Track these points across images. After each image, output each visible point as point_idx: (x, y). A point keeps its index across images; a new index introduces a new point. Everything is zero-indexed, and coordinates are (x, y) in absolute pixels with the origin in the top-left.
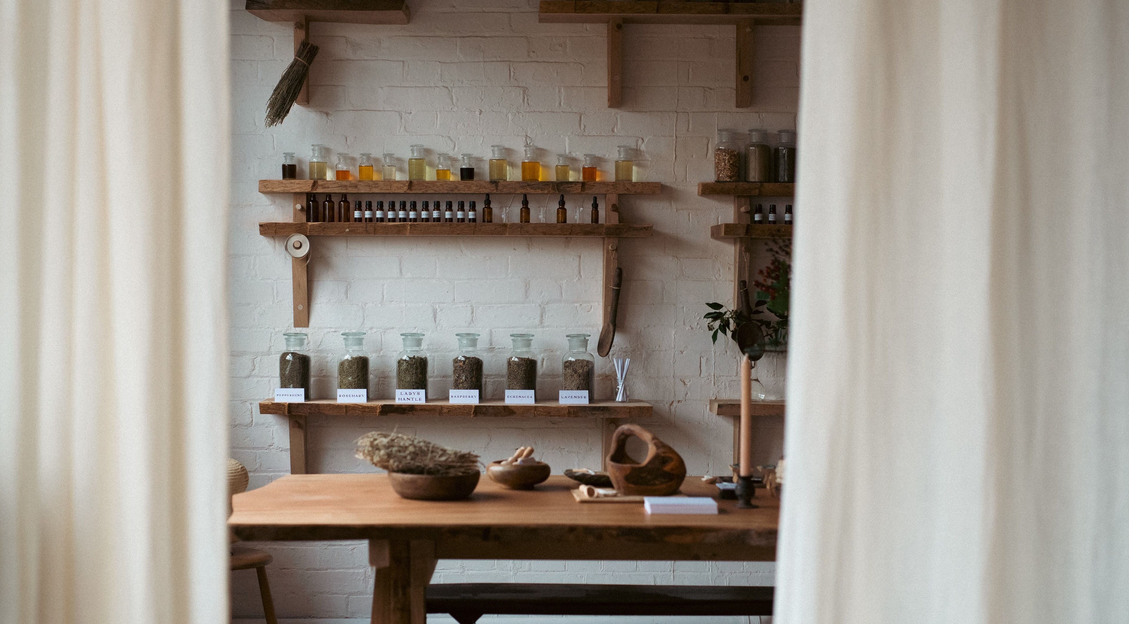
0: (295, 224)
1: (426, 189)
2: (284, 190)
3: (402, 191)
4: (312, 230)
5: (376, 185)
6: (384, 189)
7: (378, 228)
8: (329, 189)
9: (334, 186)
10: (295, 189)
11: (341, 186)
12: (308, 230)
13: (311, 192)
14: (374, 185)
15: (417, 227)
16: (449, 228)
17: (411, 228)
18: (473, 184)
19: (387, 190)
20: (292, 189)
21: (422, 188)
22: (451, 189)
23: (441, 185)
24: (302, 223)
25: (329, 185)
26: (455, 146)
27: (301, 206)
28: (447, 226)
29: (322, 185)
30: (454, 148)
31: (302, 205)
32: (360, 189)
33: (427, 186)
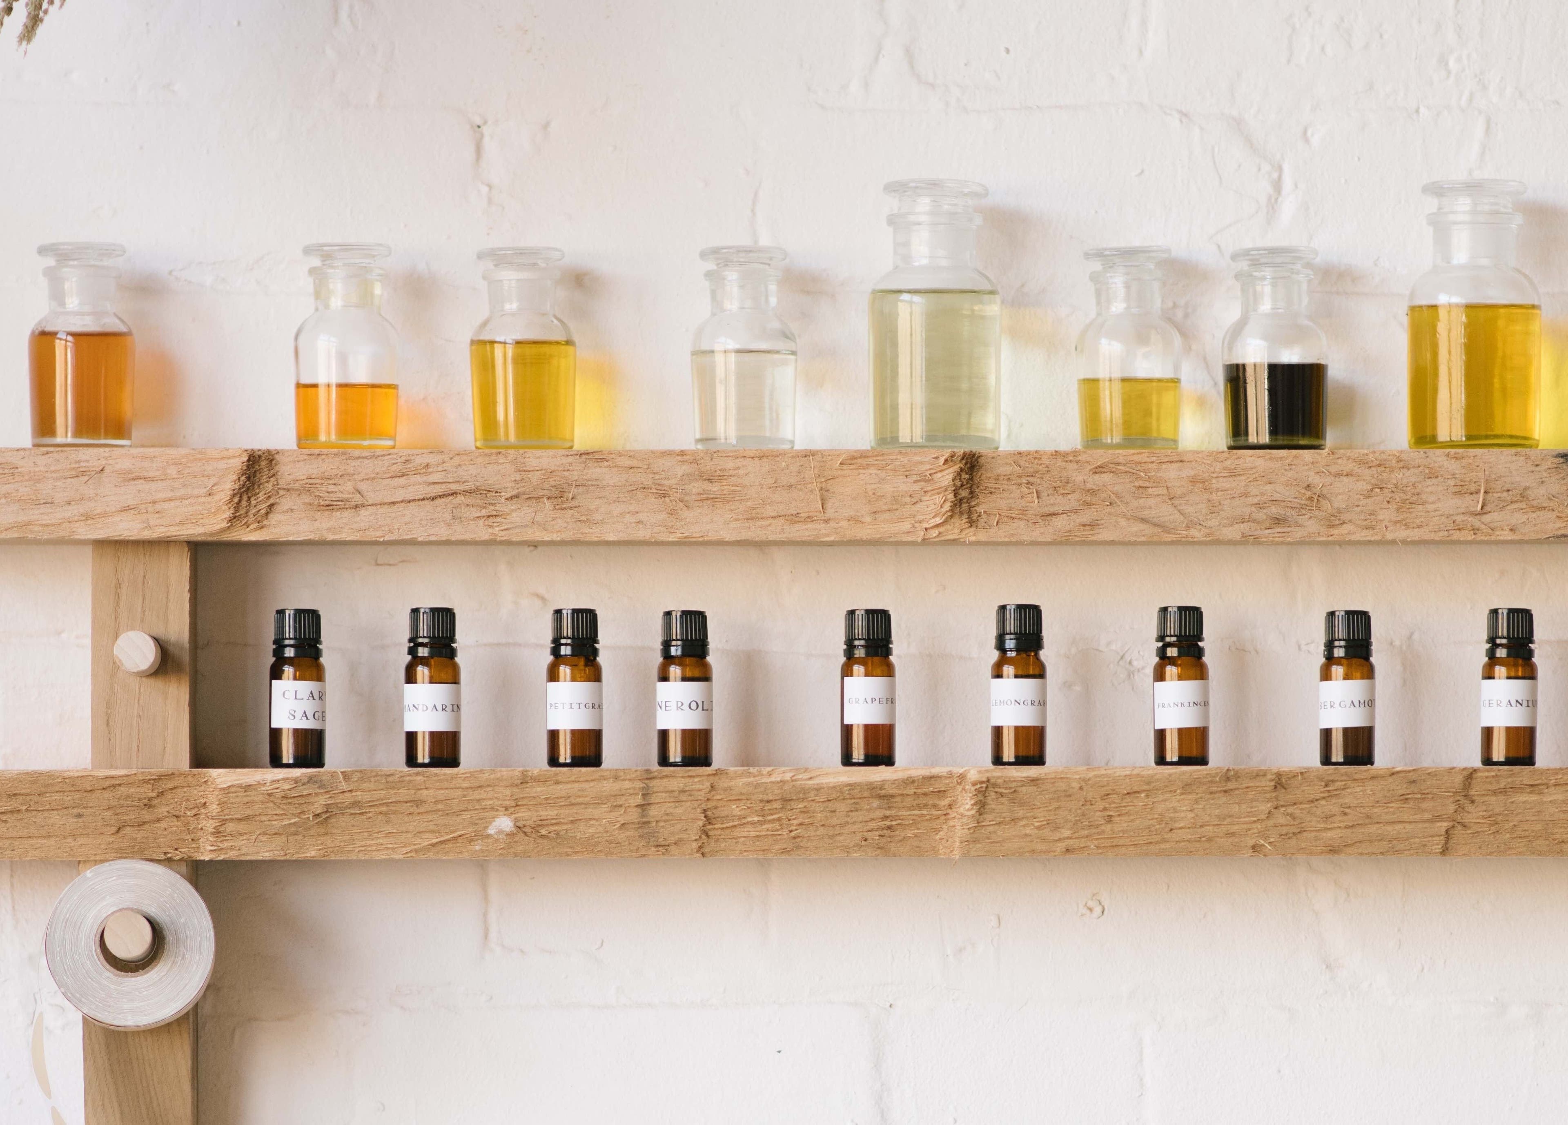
0: (112, 785)
1: (1086, 517)
2: (29, 524)
3: (906, 526)
4: (242, 827)
5: (715, 488)
6: (769, 511)
7: (735, 809)
8: (365, 516)
9: (399, 495)
10: (105, 515)
11: (454, 494)
12: (210, 825)
13: (227, 537)
14: (697, 487)
15: (1022, 804)
16: (1266, 807)
17: (981, 806)
18: (1433, 474)
19: (794, 519)
20: (87, 517)
21: (1060, 503)
22: (1274, 510)
23: (1193, 481)
24: (161, 778)
25: (363, 487)
26: (1277, 185)
27: (156, 640)
28: (1251, 795)
29: (308, 487)
30: (1273, 204)
31: (160, 632)
32: (598, 517)
33: (1092, 492)
